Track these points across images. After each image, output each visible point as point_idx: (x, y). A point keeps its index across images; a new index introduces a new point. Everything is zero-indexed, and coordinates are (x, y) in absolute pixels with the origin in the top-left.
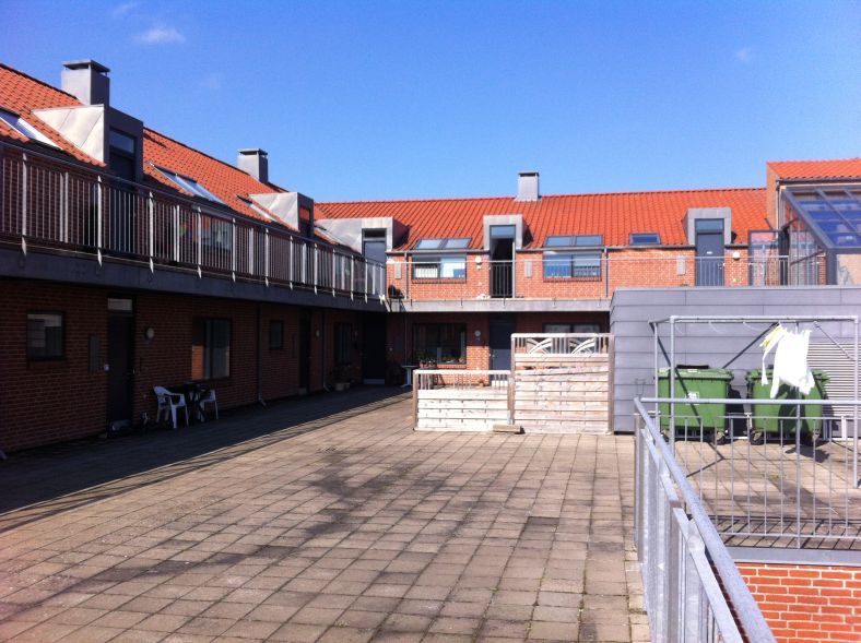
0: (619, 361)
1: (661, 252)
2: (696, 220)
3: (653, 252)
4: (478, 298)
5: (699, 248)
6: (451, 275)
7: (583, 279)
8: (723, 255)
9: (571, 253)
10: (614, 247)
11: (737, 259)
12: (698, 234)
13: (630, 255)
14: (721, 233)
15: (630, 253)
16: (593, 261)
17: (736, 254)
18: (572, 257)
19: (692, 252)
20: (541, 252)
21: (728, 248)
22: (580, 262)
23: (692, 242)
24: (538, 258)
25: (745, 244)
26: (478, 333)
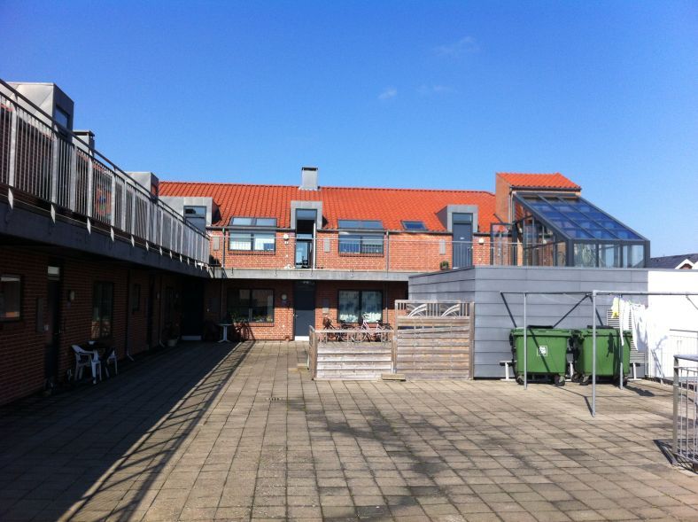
0: (478, 322)
1: (428, 237)
2: (454, 213)
3: (423, 236)
4: (285, 268)
5: (455, 234)
6: (262, 248)
7: (369, 255)
8: (471, 240)
9: (360, 234)
10: (394, 231)
11: (482, 244)
12: (455, 224)
13: (406, 238)
14: (470, 224)
15: (406, 236)
16: (378, 241)
17: (481, 240)
18: (361, 237)
19: (451, 237)
20: (337, 232)
21: (476, 235)
22: (367, 241)
23: (450, 229)
24: (334, 237)
25: (488, 233)
26: (284, 297)
